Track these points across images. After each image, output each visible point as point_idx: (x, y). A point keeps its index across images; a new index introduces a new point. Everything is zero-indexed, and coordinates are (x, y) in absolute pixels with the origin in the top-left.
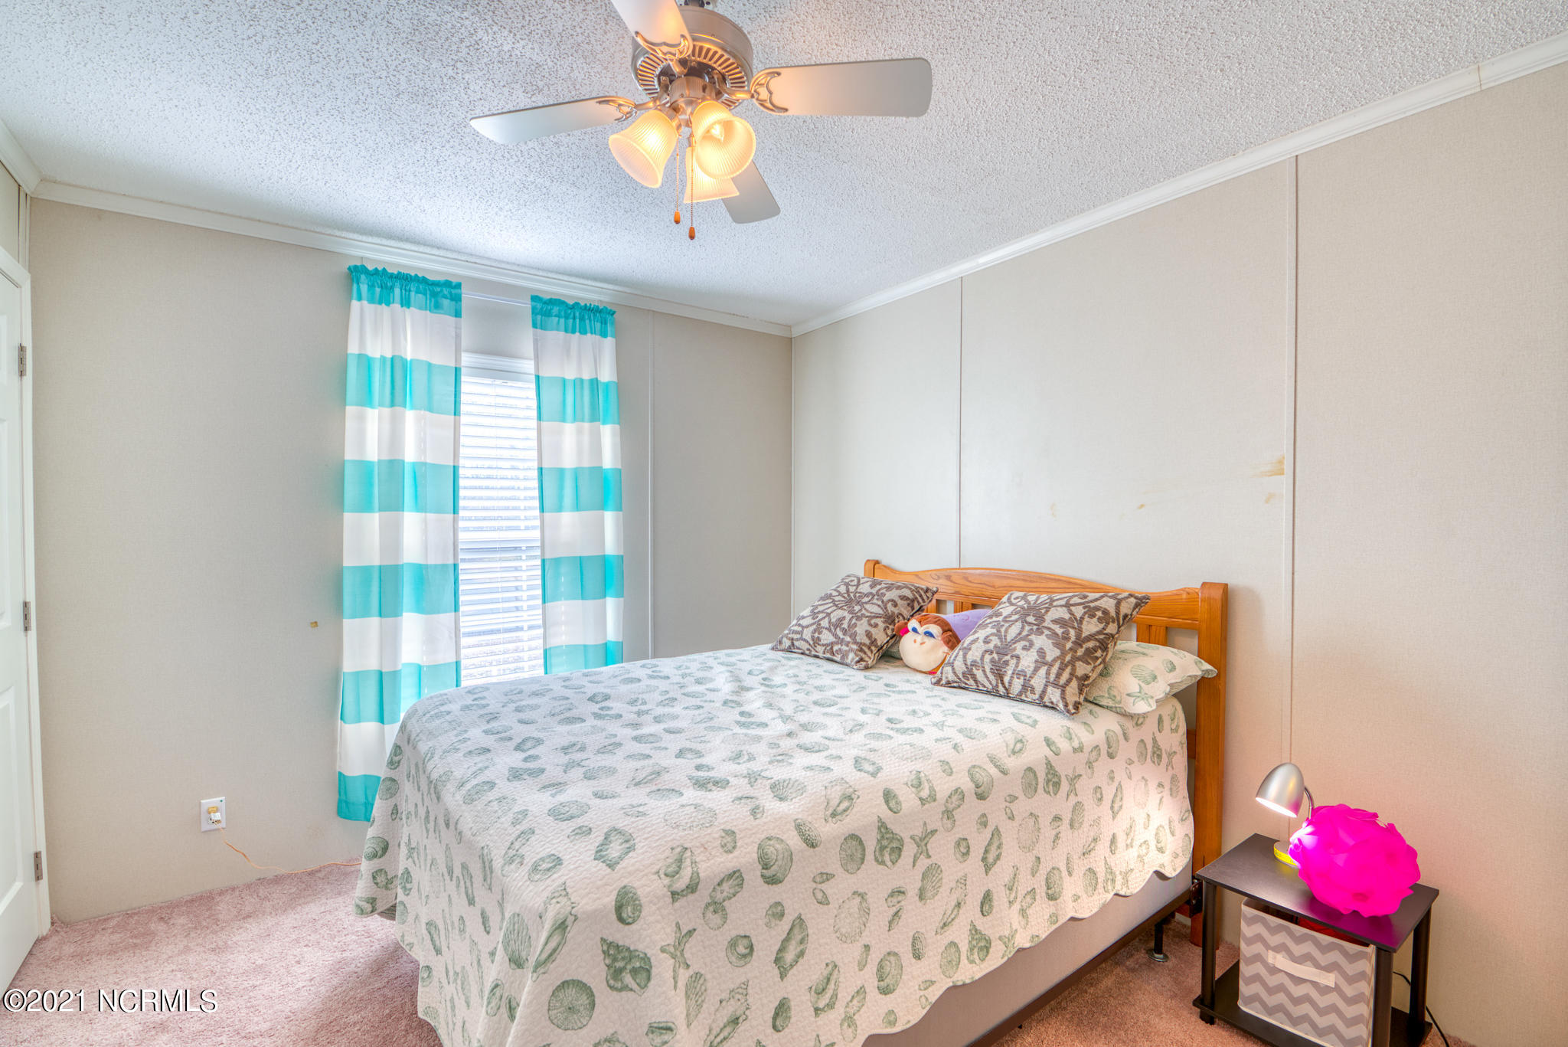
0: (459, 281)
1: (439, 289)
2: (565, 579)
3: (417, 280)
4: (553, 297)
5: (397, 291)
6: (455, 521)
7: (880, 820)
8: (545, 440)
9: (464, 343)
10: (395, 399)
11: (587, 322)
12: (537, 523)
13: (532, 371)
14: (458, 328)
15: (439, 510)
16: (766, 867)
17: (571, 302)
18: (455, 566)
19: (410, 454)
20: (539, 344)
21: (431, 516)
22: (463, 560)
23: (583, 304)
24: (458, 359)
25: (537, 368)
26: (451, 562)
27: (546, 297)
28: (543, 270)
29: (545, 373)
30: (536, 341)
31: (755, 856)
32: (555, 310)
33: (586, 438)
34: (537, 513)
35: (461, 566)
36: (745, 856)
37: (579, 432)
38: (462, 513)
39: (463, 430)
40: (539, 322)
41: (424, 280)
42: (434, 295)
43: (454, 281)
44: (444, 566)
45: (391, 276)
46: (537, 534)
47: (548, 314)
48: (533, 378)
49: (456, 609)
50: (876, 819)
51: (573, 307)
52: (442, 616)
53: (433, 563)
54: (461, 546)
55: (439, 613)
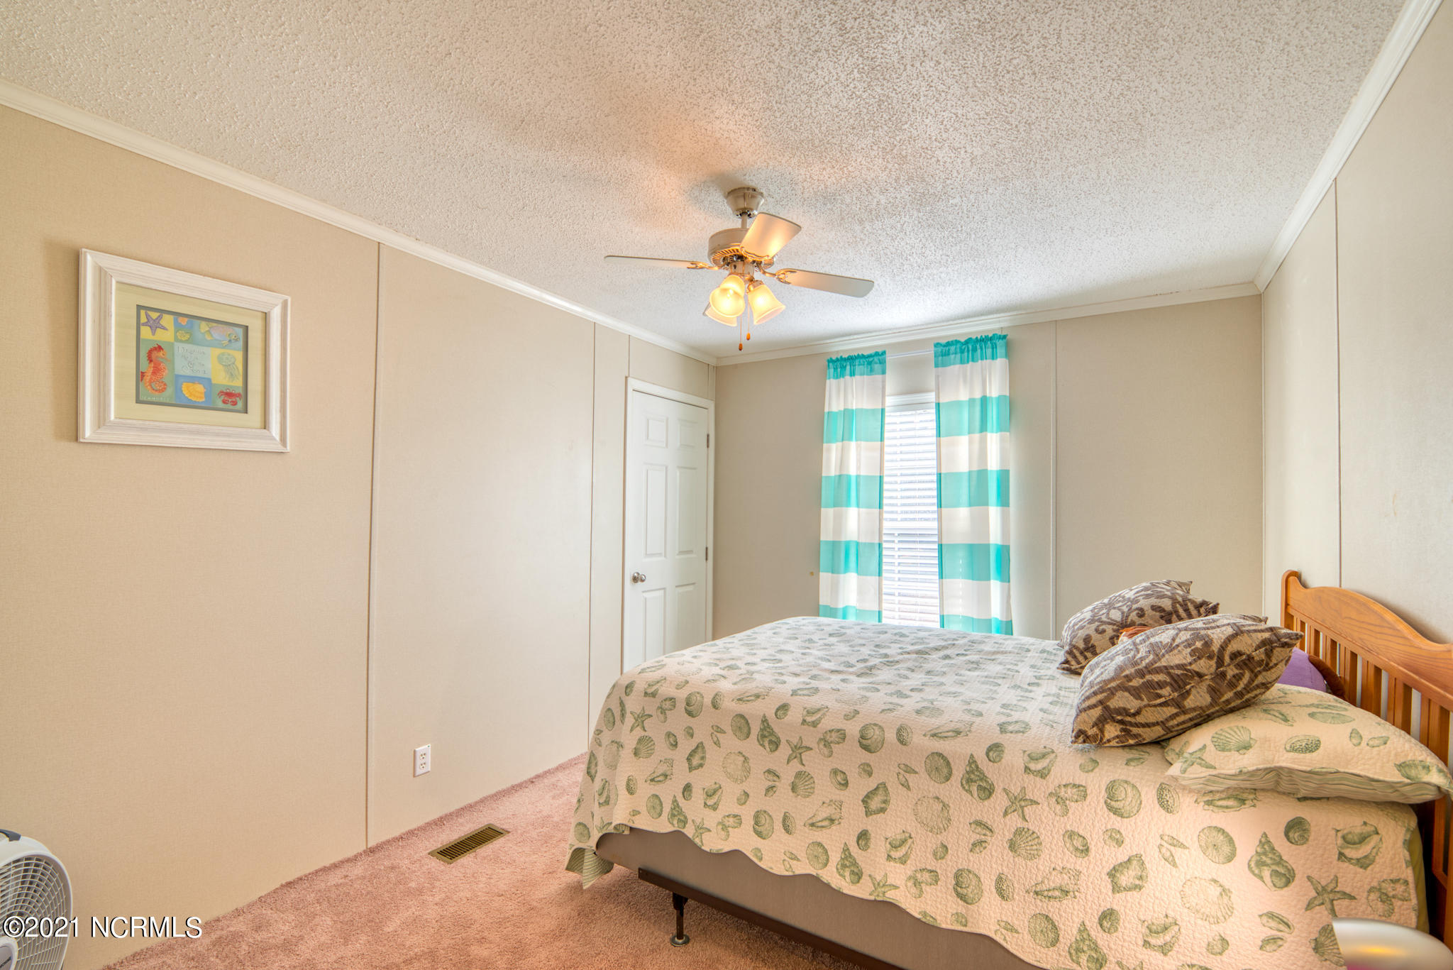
0: (883, 350)
1: (871, 359)
2: (959, 562)
3: (859, 357)
4: (950, 340)
5: (848, 367)
6: (880, 514)
7: (764, 716)
8: (943, 451)
9: (888, 390)
10: (846, 437)
11: (979, 351)
12: (935, 516)
13: (934, 400)
14: (884, 382)
15: (869, 506)
16: (688, 704)
17: (963, 340)
18: (880, 545)
19: (852, 471)
20: (940, 379)
21: (863, 510)
22: (886, 541)
23: (974, 337)
24: (883, 403)
25: (938, 396)
26: (877, 541)
27: (944, 342)
28: (937, 322)
29: (944, 399)
30: (937, 377)
31: (686, 696)
32: (953, 348)
33: (976, 446)
34: (935, 508)
35: (885, 545)
36: (682, 695)
37: (971, 442)
38: (885, 508)
39: (886, 449)
40: (940, 362)
41: (863, 356)
42: (870, 363)
43: (880, 351)
44: (872, 544)
45: (845, 360)
46: (935, 524)
47: (947, 354)
48: (934, 405)
49: (880, 574)
50: (762, 714)
51: (967, 342)
52: (869, 578)
53: (864, 541)
54: (884, 531)
55: (866, 575)
